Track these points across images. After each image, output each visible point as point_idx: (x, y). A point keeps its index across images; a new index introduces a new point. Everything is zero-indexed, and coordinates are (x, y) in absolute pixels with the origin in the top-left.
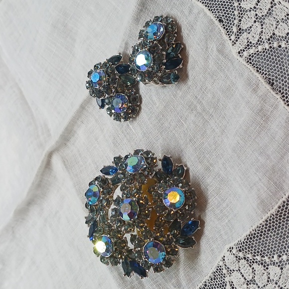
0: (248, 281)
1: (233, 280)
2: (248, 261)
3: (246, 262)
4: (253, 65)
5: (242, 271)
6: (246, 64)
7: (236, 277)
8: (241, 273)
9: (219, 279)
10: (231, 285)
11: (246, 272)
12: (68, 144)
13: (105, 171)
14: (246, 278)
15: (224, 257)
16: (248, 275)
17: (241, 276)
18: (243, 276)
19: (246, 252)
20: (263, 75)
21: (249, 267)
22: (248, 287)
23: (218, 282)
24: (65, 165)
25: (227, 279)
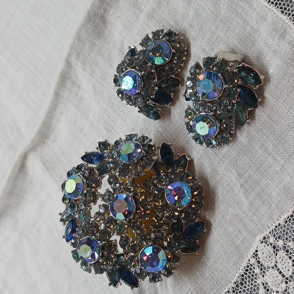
0: (287, 279)
1: (267, 281)
2: (287, 251)
3: (285, 253)
4: (275, 6)
5: (279, 266)
6: (268, 5)
7: (272, 276)
8: (278, 269)
9: (248, 283)
10: (265, 288)
11: (285, 266)
12: (48, 141)
13: (87, 157)
14: (285, 274)
15: (257, 251)
16: (286, 270)
17: (277, 274)
18: (280, 272)
19: (287, 239)
20: (291, 16)
21: (288, 259)
22: (287, 285)
23: (247, 287)
24: (45, 166)
25: (259, 281)
